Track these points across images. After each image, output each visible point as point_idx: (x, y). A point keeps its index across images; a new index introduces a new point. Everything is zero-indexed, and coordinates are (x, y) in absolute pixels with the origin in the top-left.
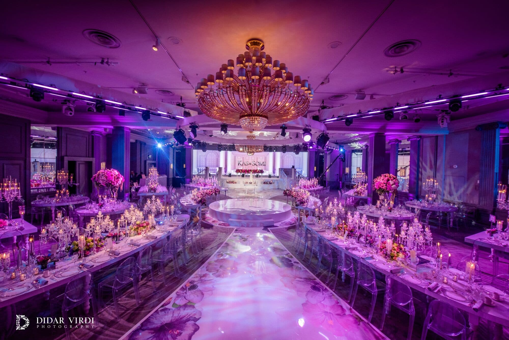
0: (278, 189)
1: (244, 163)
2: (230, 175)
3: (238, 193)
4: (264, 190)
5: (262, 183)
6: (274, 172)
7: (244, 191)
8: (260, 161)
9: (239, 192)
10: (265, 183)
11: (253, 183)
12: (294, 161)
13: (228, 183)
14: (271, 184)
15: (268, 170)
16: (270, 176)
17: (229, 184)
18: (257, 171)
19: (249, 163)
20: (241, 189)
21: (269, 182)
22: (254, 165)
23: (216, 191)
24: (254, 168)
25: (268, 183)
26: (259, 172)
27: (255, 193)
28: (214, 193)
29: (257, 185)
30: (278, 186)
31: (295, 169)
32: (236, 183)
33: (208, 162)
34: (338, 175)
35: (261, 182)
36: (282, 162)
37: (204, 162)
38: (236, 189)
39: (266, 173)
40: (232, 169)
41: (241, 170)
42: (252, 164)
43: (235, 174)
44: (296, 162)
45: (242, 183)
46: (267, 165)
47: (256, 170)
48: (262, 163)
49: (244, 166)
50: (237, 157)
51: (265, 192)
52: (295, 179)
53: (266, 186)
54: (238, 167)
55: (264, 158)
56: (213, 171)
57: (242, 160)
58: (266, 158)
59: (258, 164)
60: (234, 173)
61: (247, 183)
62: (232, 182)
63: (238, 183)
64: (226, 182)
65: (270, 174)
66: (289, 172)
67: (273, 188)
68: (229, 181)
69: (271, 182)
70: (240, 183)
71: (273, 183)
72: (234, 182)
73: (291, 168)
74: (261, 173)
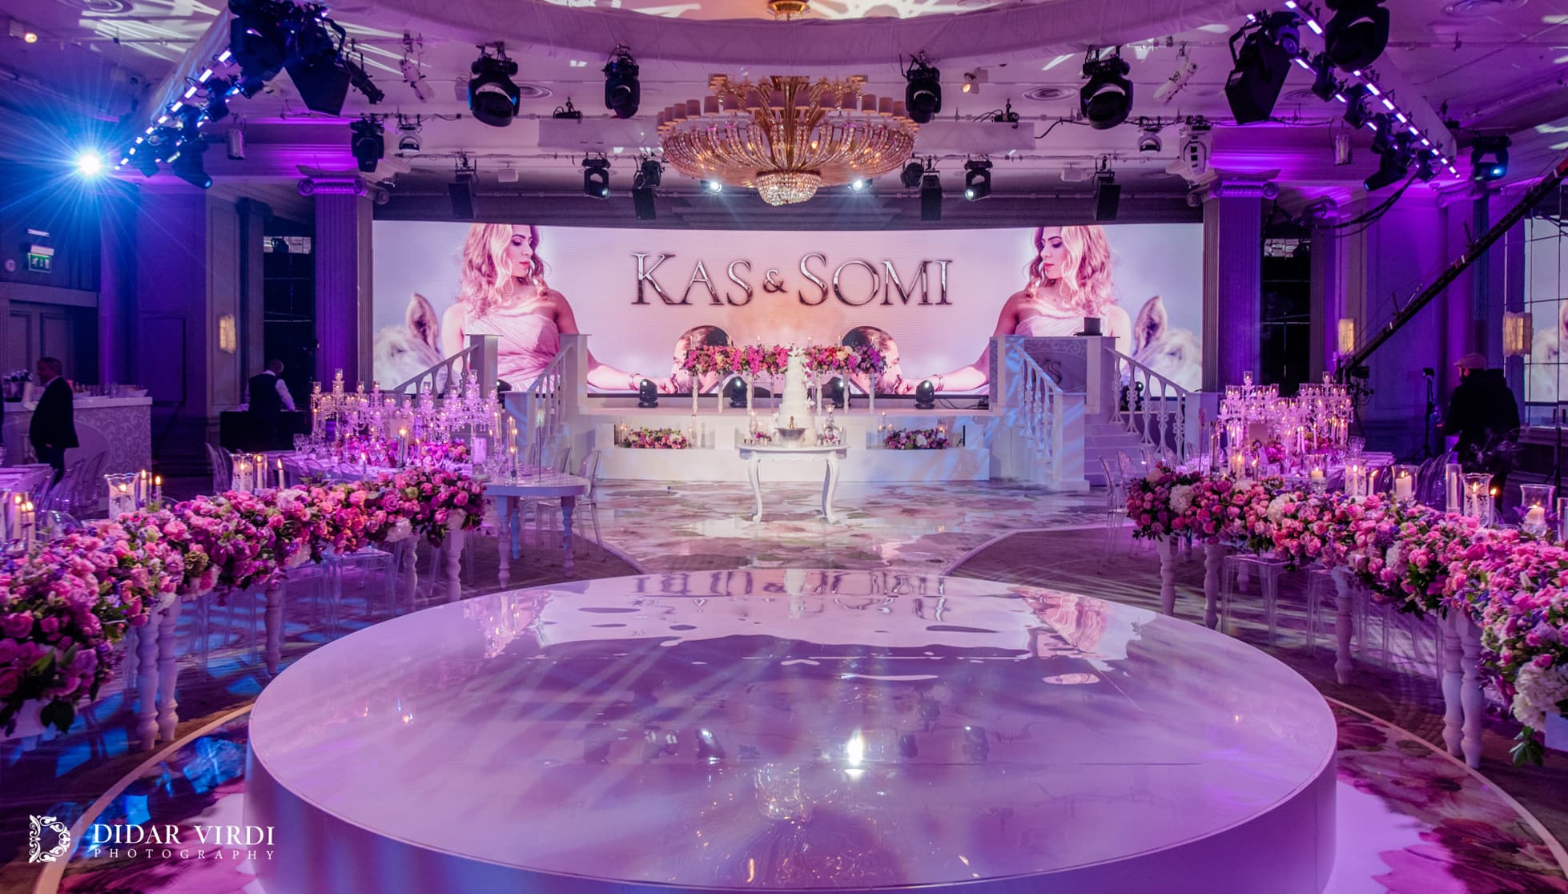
0: (995, 481)
2: (647, 395)
3: (695, 516)
4: (892, 490)
5: (875, 442)
7: (740, 500)
9: (701, 512)
10: (894, 440)
11: (809, 434)
13: (628, 444)
14: (940, 444)
16: (924, 399)
17: (633, 451)
18: (841, 356)
20: (721, 485)
21: (929, 435)
23: (427, 499)
24: (817, 336)
25: (921, 440)
27: (832, 516)
28: (403, 523)
29: (842, 453)
30: (995, 463)
31: (1111, 341)
32: (683, 444)
34: (1429, 371)
35: (869, 436)
38: (683, 486)
45: (726, 446)
47: (832, 351)
51: (909, 505)
52: (1108, 410)
53: (911, 467)
61: (760, 436)
62: (658, 439)
63: (703, 446)
64: (616, 443)
65: (927, 385)
66: (1059, 363)
67: (955, 477)
68: (638, 434)
69: (941, 436)
70: (713, 447)
71: (955, 441)
72: (672, 437)
73: (1079, 334)
74: (866, 370)
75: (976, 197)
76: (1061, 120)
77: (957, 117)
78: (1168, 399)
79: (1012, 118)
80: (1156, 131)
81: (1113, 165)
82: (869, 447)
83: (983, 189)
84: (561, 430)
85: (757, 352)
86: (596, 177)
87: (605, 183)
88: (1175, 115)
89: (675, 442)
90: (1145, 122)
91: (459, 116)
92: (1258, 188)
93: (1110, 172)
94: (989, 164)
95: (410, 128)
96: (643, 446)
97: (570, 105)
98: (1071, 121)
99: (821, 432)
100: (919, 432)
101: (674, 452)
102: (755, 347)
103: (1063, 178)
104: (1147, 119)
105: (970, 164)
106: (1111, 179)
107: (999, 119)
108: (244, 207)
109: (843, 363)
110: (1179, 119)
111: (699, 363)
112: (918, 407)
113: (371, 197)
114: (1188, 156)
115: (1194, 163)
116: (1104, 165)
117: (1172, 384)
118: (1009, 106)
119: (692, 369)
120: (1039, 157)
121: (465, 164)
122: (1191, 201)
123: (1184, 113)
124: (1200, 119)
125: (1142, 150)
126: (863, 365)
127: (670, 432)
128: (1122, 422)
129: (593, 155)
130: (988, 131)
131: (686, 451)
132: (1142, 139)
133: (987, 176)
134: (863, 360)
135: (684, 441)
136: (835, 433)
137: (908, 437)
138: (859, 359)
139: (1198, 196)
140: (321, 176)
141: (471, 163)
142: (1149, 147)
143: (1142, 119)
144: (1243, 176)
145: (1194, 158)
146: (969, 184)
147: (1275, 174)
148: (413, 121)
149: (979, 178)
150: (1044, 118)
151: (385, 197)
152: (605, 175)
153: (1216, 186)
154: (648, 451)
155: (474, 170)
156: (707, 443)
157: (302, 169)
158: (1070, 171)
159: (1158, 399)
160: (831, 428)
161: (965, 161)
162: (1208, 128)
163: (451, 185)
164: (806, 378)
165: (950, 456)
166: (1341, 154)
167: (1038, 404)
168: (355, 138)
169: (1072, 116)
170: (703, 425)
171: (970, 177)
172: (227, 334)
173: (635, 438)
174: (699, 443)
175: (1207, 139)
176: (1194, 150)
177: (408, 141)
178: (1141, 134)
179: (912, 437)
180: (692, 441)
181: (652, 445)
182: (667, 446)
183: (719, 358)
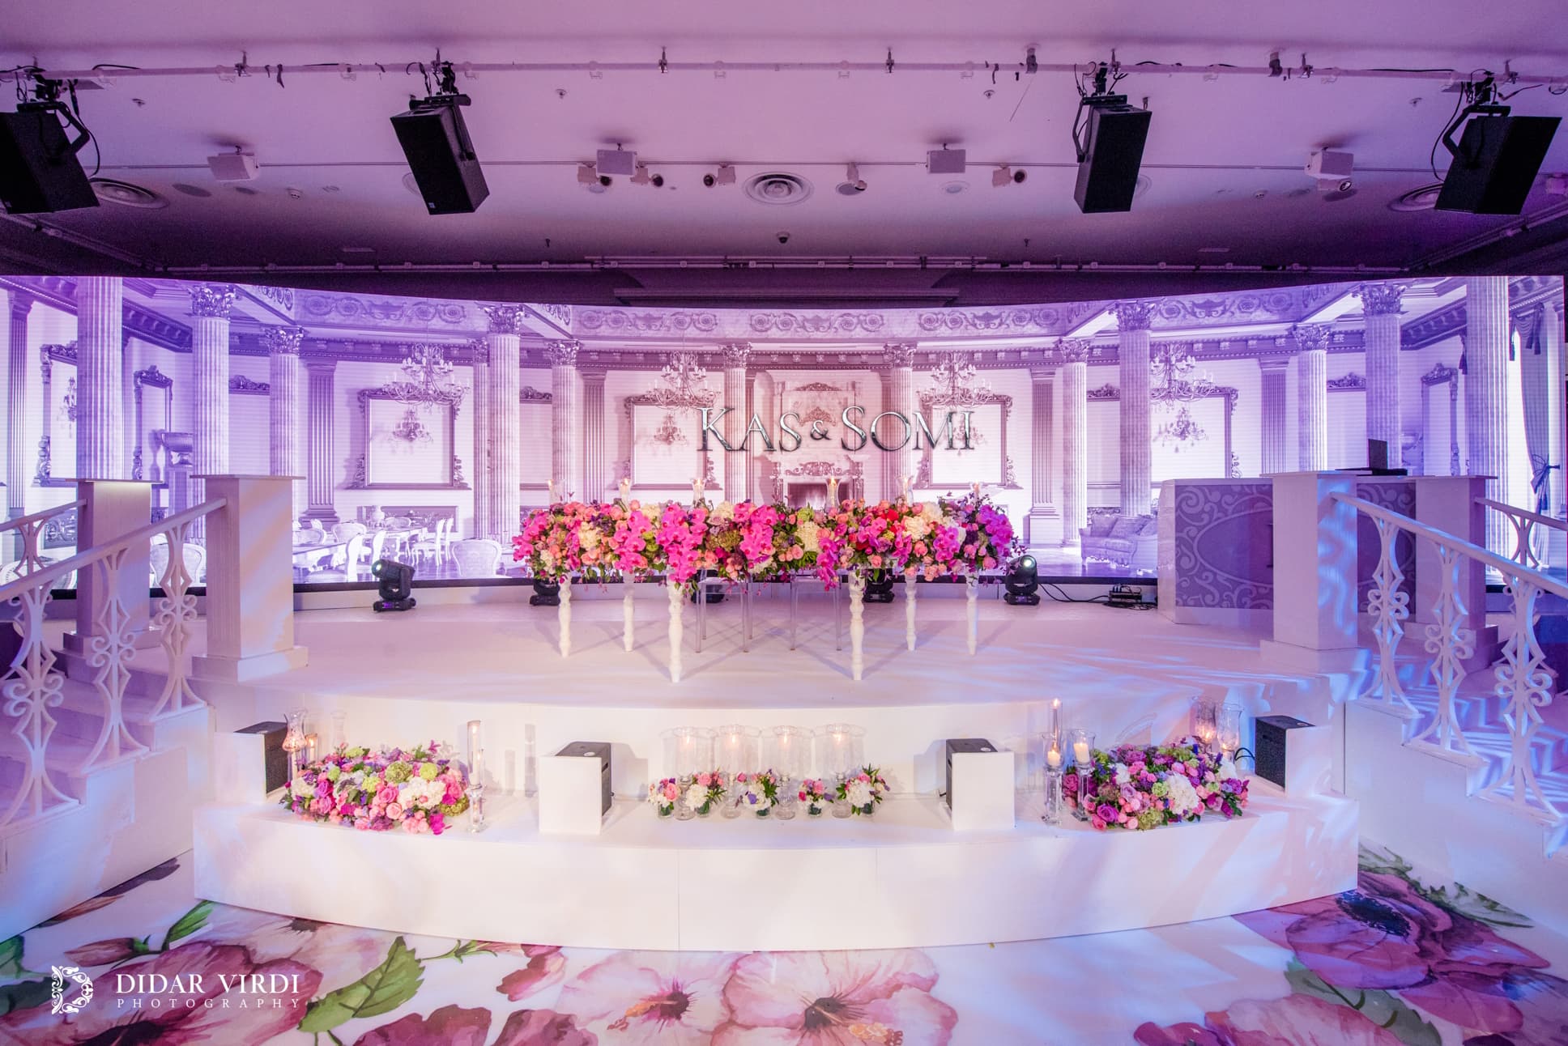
10: (1092, 790)
62: (362, 798)
85: (690, 519)
89: (412, 812)
96: (322, 816)
101: (414, 840)
109: (920, 547)
111: (547, 547)
126: (970, 549)
131: (452, 833)
134: (971, 538)
137: (1139, 786)
181: (346, 814)
182: (384, 822)
183: (588, 536)
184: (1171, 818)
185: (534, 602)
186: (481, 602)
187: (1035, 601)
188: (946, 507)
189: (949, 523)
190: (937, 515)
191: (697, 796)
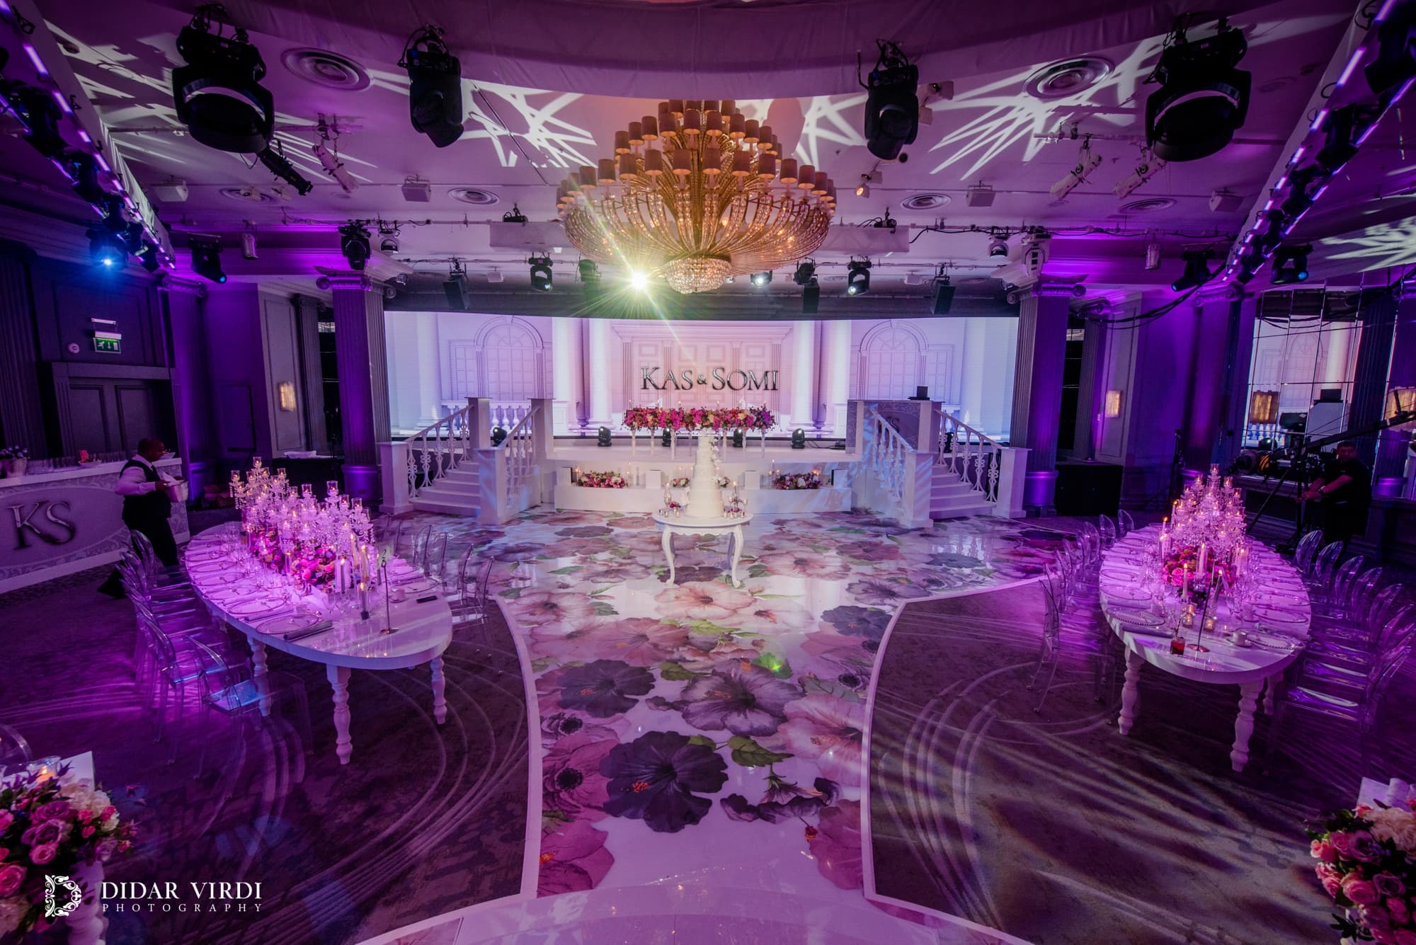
0: (854, 512)
1: (670, 377)
2: (605, 439)
3: (618, 572)
4: (781, 527)
5: (767, 482)
6: (818, 418)
8: (751, 367)
9: (625, 565)
10: (780, 482)
12: (923, 361)
13: (581, 484)
14: (815, 486)
15: (788, 411)
16: (798, 441)
17: (585, 488)
18: (741, 417)
19: (694, 379)
21: (808, 477)
22: (719, 385)
24: (723, 401)
25: (801, 482)
26: (748, 423)
30: (854, 497)
31: (937, 405)
32: (622, 484)
33: (491, 376)
34: (1179, 432)
35: (762, 478)
36: (860, 370)
37: (472, 376)
39: (783, 427)
40: (614, 410)
41: (654, 413)
42: (711, 381)
43: (626, 431)
44: (930, 369)
45: (654, 484)
46: (782, 387)
47: (735, 413)
48: (759, 376)
49: (674, 394)
50: (635, 351)
51: (798, 551)
52: (935, 452)
53: (795, 504)
54: (644, 397)
55: (768, 350)
56: (511, 418)
57: (660, 361)
58: (777, 353)
59: (739, 381)
60: (618, 426)
61: (673, 506)
62: (603, 481)
63: (638, 484)
64: (572, 481)
65: (800, 432)
66: (898, 420)
67: (827, 509)
68: (588, 476)
69: (816, 478)
70: (644, 486)
71: (825, 481)
72: (614, 479)
73: (911, 398)
74: (760, 427)
75: (857, 293)
76: (928, 228)
77: (842, 225)
78: (972, 444)
79: (891, 224)
80: (1006, 238)
81: (949, 272)
82: (762, 487)
83: (863, 285)
84: (532, 470)
85: (678, 413)
86: (540, 274)
87: (549, 280)
88: (1020, 225)
89: (616, 483)
90: (995, 231)
91: (428, 222)
92: (1069, 289)
93: (946, 277)
94: (869, 264)
95: (389, 232)
96: (592, 486)
97: (516, 210)
98: (935, 230)
99: (727, 504)
100: (798, 476)
101: (615, 491)
102: (677, 410)
103: (906, 282)
104: (998, 228)
105: (853, 265)
106: (946, 282)
107: (879, 225)
108: (296, 300)
109: (742, 423)
110: (1023, 229)
111: (635, 421)
112: (793, 447)
113: (380, 292)
114: (1029, 261)
115: (1034, 266)
116: (942, 272)
117: (977, 433)
118: (887, 214)
119: (630, 424)
120: (893, 265)
121: (457, 267)
122: (1011, 301)
123: (1028, 224)
124: (1041, 229)
125: (992, 254)
126: (758, 423)
127: (612, 474)
128: (946, 465)
129: (538, 255)
130: (871, 236)
131: (625, 489)
132: (992, 246)
133: (867, 275)
134: (758, 420)
135: (623, 482)
136: (740, 506)
137: (791, 480)
138: (755, 418)
139: (1017, 296)
140: (335, 275)
141: (462, 267)
142: (998, 253)
143: (993, 228)
144: (1059, 280)
145: (1034, 262)
146: (851, 283)
147: (1082, 278)
148: (392, 226)
149: (860, 277)
150: (913, 226)
151: (392, 292)
152: (549, 272)
153: (1037, 287)
154: (595, 490)
155: (465, 272)
156: (641, 482)
157: (319, 270)
158: (911, 277)
159: (963, 443)
160: (736, 501)
161: (849, 261)
162: (1048, 236)
163: (445, 284)
164: (714, 457)
165: (823, 491)
166: (1151, 260)
167: (882, 446)
168: (344, 241)
169: (936, 226)
170: (638, 469)
171: (851, 276)
172: (288, 396)
173: (585, 479)
174: (635, 482)
175: (1045, 246)
176: (1035, 255)
177: (389, 243)
178: (992, 242)
179: (795, 480)
180: (629, 482)
181: (599, 485)
182: (609, 486)
183: (650, 418)
184: (797, 488)
185: (600, 445)
186: (576, 445)
187: (802, 447)
188: (752, 411)
189: (752, 415)
190: (748, 413)
191: (683, 482)
